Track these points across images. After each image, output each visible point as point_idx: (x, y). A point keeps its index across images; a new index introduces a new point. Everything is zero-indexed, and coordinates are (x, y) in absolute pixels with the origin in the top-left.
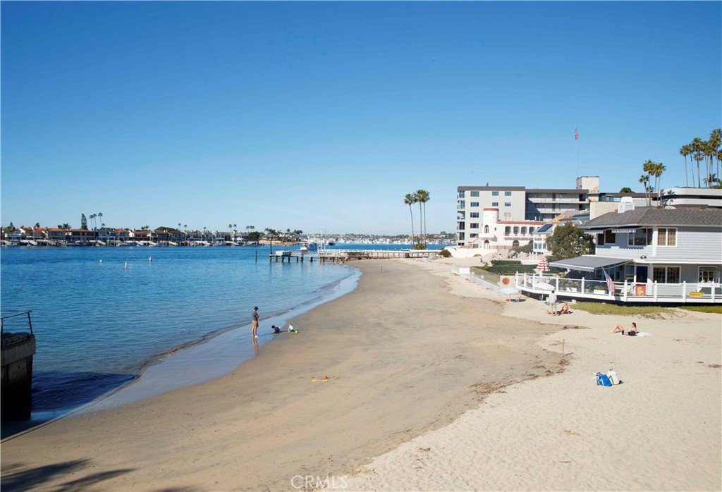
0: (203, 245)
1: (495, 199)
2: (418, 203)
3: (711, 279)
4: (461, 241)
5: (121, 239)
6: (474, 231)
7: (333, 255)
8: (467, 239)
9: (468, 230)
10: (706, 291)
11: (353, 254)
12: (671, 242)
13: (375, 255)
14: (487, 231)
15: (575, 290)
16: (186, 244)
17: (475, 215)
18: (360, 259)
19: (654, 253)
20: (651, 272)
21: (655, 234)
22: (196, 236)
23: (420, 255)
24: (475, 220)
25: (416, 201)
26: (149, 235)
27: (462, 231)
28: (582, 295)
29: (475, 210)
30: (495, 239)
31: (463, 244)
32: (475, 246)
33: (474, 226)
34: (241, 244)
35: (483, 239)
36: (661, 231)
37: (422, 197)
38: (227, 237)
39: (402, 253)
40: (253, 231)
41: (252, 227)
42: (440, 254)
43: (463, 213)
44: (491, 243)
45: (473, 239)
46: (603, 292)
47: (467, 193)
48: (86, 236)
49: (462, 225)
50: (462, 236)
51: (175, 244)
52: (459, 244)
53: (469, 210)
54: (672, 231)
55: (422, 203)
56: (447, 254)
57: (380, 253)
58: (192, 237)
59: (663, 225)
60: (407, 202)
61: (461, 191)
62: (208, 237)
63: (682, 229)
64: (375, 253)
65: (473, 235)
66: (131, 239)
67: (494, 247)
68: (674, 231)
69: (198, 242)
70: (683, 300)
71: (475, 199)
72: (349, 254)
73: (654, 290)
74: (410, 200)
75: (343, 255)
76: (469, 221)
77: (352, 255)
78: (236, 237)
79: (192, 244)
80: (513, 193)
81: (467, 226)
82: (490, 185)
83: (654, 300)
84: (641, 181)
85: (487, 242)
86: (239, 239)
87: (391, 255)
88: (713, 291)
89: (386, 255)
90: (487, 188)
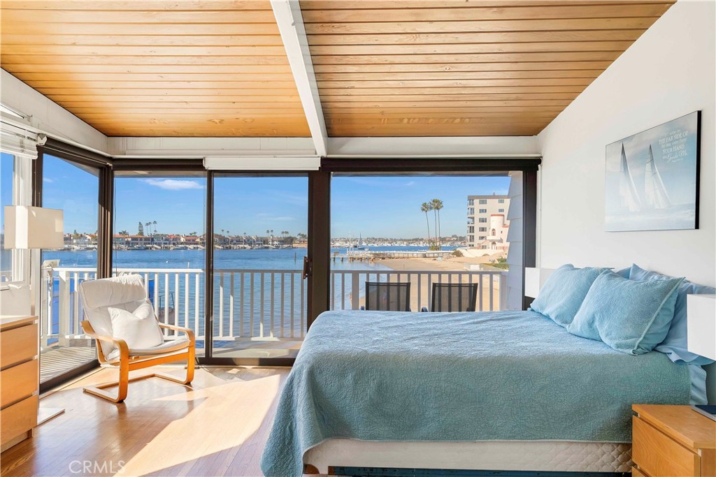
0: (245, 248)
1: (501, 206)
2: (433, 211)
4: (471, 243)
5: (174, 244)
6: (482, 234)
7: (361, 256)
8: (477, 241)
9: (477, 234)
11: (377, 254)
13: (396, 255)
14: (494, 234)
16: (230, 248)
17: (483, 220)
18: (383, 258)
22: (239, 240)
23: (436, 255)
24: (483, 225)
25: (431, 208)
26: (198, 240)
27: (472, 234)
29: (483, 215)
30: (501, 241)
31: (473, 245)
32: (484, 247)
33: (483, 229)
34: (277, 247)
35: (490, 241)
37: (437, 205)
38: (265, 241)
39: (420, 253)
40: (287, 236)
41: (287, 233)
42: (453, 254)
43: (473, 218)
44: (498, 244)
45: (481, 241)
47: (476, 201)
48: (143, 242)
49: (472, 229)
50: (472, 238)
51: (220, 247)
52: (470, 245)
53: (477, 215)
55: (437, 211)
56: (459, 254)
57: (401, 253)
58: (235, 242)
60: (423, 210)
61: (471, 199)
62: (249, 241)
64: (396, 253)
65: (482, 238)
66: (182, 243)
67: (500, 248)
69: (240, 246)
71: (483, 207)
72: (375, 254)
74: (426, 208)
75: (369, 255)
76: (477, 225)
77: (377, 256)
78: (273, 241)
79: (235, 247)
81: (476, 229)
82: (496, 194)
85: (494, 243)
86: (275, 243)
87: (410, 255)
89: (406, 256)
90: (494, 197)
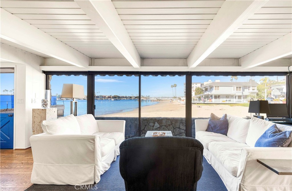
3: (228, 98)
7: (154, 100)
10: (227, 101)
11: (158, 99)
12: (218, 89)
15: (196, 101)
19: (214, 92)
20: (214, 96)
21: (214, 87)
22: (123, 97)
23: (174, 99)
26: (111, 97)
28: (198, 102)
34: (134, 99)
36: (216, 87)
37: (175, 86)
38: (131, 97)
46: (202, 101)
48: (95, 97)
51: (118, 99)
54: (218, 87)
57: (165, 99)
59: (216, 85)
62: (126, 97)
63: (220, 86)
68: (219, 87)
70: (221, 103)
73: (214, 101)
74: (172, 86)
79: (122, 99)
80: (198, 84)
83: (214, 103)
84: (231, 80)
86: (134, 98)
87: (167, 100)
88: (228, 101)
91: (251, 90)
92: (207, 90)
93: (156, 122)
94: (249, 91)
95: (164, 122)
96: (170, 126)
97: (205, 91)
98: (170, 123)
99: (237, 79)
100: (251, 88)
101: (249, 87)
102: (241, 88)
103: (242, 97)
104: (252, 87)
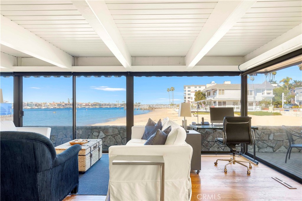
1: (196, 89)
2: (171, 91)
5: (81, 106)
6: (189, 99)
8: (187, 102)
12: (223, 93)
14: (192, 99)
15: (195, 109)
18: (152, 109)
19: (218, 97)
21: (218, 91)
23: (172, 107)
24: (189, 96)
26: (90, 105)
27: (185, 100)
29: (189, 93)
33: (189, 98)
36: (220, 90)
39: (165, 107)
43: (186, 94)
46: (203, 109)
47: (187, 88)
48: (69, 105)
49: (185, 98)
51: (98, 107)
53: (187, 93)
54: (223, 90)
55: (173, 91)
58: (104, 105)
59: (220, 88)
60: (168, 91)
62: (109, 105)
63: (226, 89)
64: (157, 107)
65: (189, 101)
66: (84, 106)
69: (106, 107)
71: (189, 89)
76: (187, 96)
79: (104, 107)
80: (201, 87)
81: (187, 98)
86: (119, 105)
87: (162, 107)
88: (236, 108)
90: (193, 86)
91: (265, 95)
92: (210, 95)
93: (101, 132)
94: (263, 95)
95: (110, 131)
96: (117, 135)
97: (208, 96)
98: (117, 132)
99: (253, 80)
100: (266, 92)
101: (263, 90)
102: (253, 92)
103: (254, 103)
104: (267, 90)
